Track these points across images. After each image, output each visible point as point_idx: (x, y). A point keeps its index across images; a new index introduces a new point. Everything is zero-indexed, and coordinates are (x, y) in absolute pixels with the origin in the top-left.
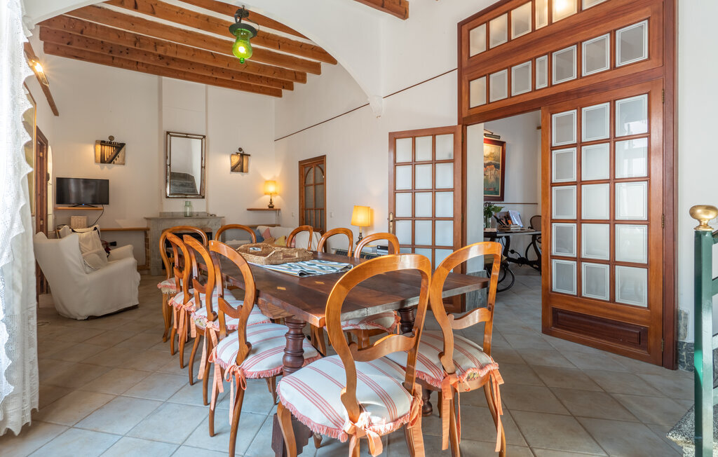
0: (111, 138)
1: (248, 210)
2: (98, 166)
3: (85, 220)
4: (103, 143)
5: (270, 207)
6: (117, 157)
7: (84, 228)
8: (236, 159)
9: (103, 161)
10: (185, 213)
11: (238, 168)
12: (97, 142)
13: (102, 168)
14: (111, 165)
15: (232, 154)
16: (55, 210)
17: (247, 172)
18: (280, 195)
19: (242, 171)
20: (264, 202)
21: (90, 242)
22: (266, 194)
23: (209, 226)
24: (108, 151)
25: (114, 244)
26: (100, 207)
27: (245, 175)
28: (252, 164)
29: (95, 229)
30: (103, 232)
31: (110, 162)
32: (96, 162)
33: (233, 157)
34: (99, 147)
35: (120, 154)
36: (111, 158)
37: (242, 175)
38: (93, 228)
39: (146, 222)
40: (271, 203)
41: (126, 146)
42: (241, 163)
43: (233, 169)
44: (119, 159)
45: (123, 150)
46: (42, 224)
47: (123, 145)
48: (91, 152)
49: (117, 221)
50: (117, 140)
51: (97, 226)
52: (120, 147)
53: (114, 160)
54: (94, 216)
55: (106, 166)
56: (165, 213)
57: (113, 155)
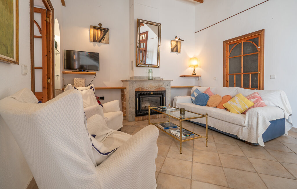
0: (100, 25)
1: (180, 76)
2: (92, 44)
3: (84, 81)
4: (95, 28)
5: (193, 75)
6: (104, 38)
7: (83, 87)
8: (174, 44)
9: (95, 41)
10: (149, 77)
11: (175, 49)
12: (91, 27)
13: (94, 46)
14: (100, 43)
15: (172, 40)
16: (63, 74)
17: (180, 52)
18: (200, 67)
19: (177, 51)
20: (189, 71)
21: (89, 97)
22: (190, 66)
23: (163, 86)
24: (98, 33)
25: (102, 98)
26: (93, 72)
27: (179, 54)
28: (183, 47)
29: (91, 87)
30: (97, 90)
31: (100, 42)
32: (91, 41)
33: (172, 42)
34: (92, 30)
35: (106, 36)
36: (100, 38)
37: (177, 54)
38: (90, 87)
39: (122, 83)
40: (194, 72)
41: (110, 31)
42: (177, 46)
43: (172, 50)
44: (105, 40)
45: (107, 34)
46: (49, 82)
47: (108, 30)
48: (87, 34)
49: (104, 82)
50: (104, 26)
51: (92, 85)
52: (106, 31)
53: (102, 40)
54: (89, 78)
55: (97, 44)
56: (135, 77)
57: (101, 37)
